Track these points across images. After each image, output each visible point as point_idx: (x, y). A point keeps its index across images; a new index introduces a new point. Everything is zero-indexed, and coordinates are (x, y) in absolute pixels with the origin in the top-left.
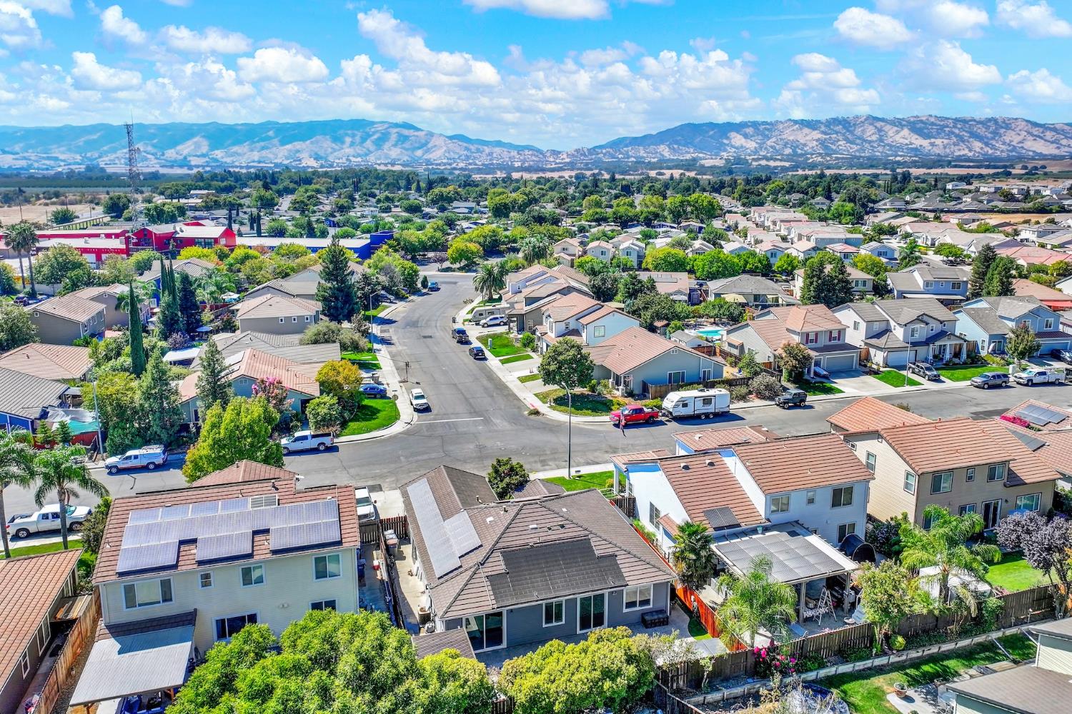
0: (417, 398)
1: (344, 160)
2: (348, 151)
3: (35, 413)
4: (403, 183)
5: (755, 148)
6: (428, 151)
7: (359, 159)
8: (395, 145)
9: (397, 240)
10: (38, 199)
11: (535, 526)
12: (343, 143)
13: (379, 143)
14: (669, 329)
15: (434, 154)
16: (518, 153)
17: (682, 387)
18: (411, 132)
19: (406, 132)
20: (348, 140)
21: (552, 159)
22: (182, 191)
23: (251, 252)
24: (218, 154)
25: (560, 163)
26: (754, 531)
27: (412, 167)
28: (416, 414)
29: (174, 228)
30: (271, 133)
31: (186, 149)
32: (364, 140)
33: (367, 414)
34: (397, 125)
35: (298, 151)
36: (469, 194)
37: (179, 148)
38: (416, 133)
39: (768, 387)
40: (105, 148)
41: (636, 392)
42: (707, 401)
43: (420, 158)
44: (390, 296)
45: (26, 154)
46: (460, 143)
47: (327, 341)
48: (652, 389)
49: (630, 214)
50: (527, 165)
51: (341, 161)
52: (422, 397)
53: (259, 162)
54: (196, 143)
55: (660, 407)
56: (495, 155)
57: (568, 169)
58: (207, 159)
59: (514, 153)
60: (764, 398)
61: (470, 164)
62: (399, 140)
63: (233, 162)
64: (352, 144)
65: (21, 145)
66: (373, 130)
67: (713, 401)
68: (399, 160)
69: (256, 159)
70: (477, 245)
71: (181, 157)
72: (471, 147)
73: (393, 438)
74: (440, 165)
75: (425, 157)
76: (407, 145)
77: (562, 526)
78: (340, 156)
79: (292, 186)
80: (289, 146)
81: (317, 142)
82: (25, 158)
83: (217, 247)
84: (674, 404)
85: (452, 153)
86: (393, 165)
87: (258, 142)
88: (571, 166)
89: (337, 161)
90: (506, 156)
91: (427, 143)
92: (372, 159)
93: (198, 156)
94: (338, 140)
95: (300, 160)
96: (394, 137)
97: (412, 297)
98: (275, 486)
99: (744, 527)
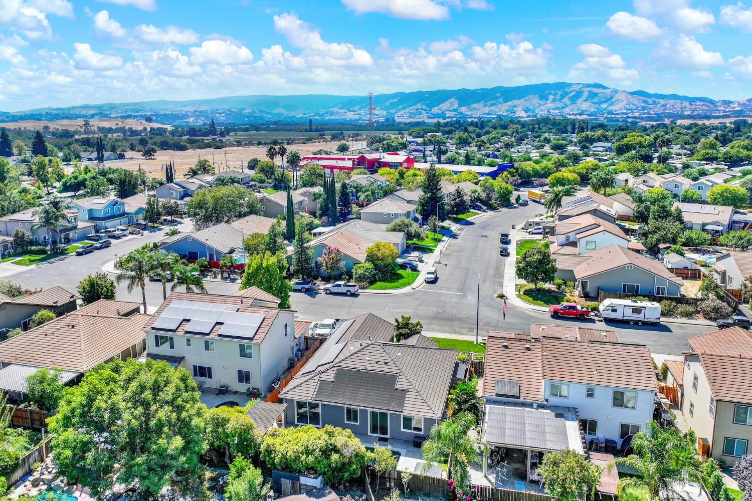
0: (429, 273)
1: (546, 112)
2: (550, 105)
6: (612, 104)
7: (557, 111)
8: (585, 101)
9: (517, 169)
11: (369, 359)
12: (547, 99)
13: (574, 99)
14: (669, 251)
15: (617, 106)
16: (690, 104)
18: (600, 90)
19: (596, 90)
20: (551, 97)
21: (722, 108)
22: (421, 133)
23: (418, 172)
24: (464, 109)
25: (729, 111)
27: (596, 116)
29: (380, 156)
30: (498, 94)
31: (444, 106)
32: (562, 97)
33: (394, 279)
34: (589, 85)
35: (515, 106)
36: (614, 136)
37: (440, 106)
38: (604, 91)
40: (400, 107)
41: (592, 294)
42: (637, 310)
43: (605, 109)
44: (483, 207)
45: (360, 112)
46: (640, 97)
48: (602, 294)
50: (696, 113)
51: (543, 113)
52: (433, 273)
53: (488, 114)
54: (451, 103)
56: (668, 106)
57: (733, 117)
58: (456, 113)
59: (686, 104)
60: (710, 319)
61: (644, 114)
62: (590, 97)
63: (472, 114)
64: (554, 100)
65: (359, 106)
66: (570, 90)
67: (643, 311)
68: (587, 111)
69: (487, 112)
70: (576, 176)
71: (440, 112)
72: (649, 100)
74: (618, 114)
75: (609, 109)
76: (595, 100)
77: (386, 363)
78: (544, 109)
80: (509, 103)
81: (529, 99)
82: (359, 114)
83: (400, 168)
85: (631, 105)
86: (580, 115)
87: (489, 101)
88: (740, 113)
89: (541, 113)
90: (678, 106)
91: (612, 98)
92: (567, 110)
93: (451, 111)
94: (544, 97)
95: (515, 113)
96: (585, 95)
98: (242, 301)
99: (522, 400)
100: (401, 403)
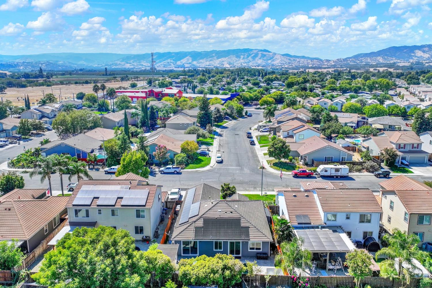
0: (218, 157)
1: (240, 65)
2: (242, 61)
3: (89, 151)
4: (257, 74)
5: (429, 57)
6: (273, 61)
7: (246, 64)
8: (260, 59)
9: (241, 96)
10: (132, 79)
11: (220, 211)
12: (240, 58)
13: (254, 58)
14: (337, 138)
15: (276, 62)
16: (311, 61)
17: (329, 163)
18: (267, 53)
19: (265, 53)
20: (242, 57)
21: (326, 64)
22: (176, 76)
23: (186, 99)
24: (195, 63)
25: (329, 65)
26: (317, 227)
27: (266, 67)
28: (216, 163)
29: (162, 90)
30: (214, 55)
31: (184, 61)
32: (248, 56)
33: (198, 162)
34: (261, 50)
35: (223, 61)
36: (282, 78)
37: (182, 61)
38: (269, 54)
39: (372, 167)
40: (158, 61)
41: (309, 163)
42: (337, 170)
43: (270, 63)
44: (230, 118)
45: (134, 64)
46: (287, 57)
47: (193, 133)
48: (315, 163)
49: (347, 87)
50: (314, 66)
51: (238, 65)
52: (220, 157)
53: (209, 66)
54: (187, 59)
55: (315, 171)
56: (301, 62)
57: (332, 68)
58: (191, 65)
59: (309, 61)
60: (370, 172)
61: (290, 66)
62: (262, 56)
63: (200, 66)
64: (243, 58)
65: (133, 60)
66: (252, 53)
67: (340, 170)
68: (261, 64)
69: (208, 64)
70: (273, 99)
71: (182, 64)
72: (291, 59)
73: (203, 172)
74: (277, 66)
75: (272, 63)
76: (265, 58)
77: (231, 212)
78: (239, 63)
79: (215, 74)
80: (220, 60)
81: (230, 57)
82: (133, 65)
83: (175, 97)
84: (321, 170)
85: (283, 62)
86: (258, 66)
87: (209, 58)
88: (334, 66)
89: (237, 65)
90: (306, 62)
91: (273, 57)
92: (250, 64)
93: (188, 64)
94: (238, 57)
95: (223, 65)
96: (260, 55)
97: (240, 119)
98: (130, 183)
99: (312, 225)
100: (248, 235)
